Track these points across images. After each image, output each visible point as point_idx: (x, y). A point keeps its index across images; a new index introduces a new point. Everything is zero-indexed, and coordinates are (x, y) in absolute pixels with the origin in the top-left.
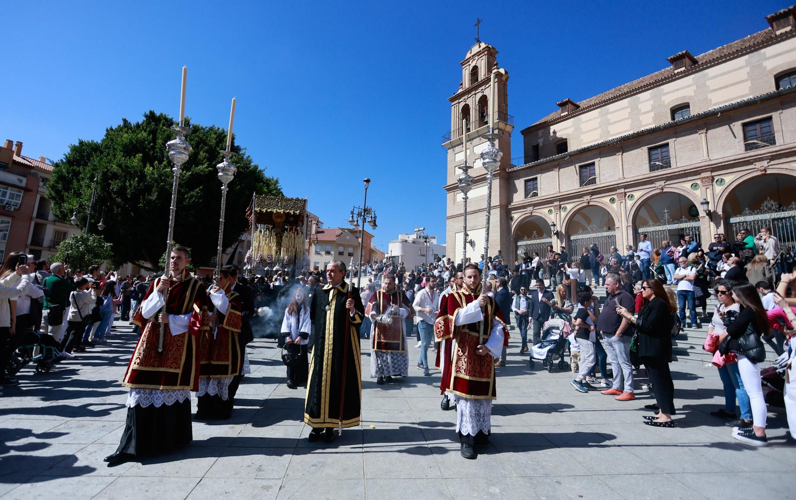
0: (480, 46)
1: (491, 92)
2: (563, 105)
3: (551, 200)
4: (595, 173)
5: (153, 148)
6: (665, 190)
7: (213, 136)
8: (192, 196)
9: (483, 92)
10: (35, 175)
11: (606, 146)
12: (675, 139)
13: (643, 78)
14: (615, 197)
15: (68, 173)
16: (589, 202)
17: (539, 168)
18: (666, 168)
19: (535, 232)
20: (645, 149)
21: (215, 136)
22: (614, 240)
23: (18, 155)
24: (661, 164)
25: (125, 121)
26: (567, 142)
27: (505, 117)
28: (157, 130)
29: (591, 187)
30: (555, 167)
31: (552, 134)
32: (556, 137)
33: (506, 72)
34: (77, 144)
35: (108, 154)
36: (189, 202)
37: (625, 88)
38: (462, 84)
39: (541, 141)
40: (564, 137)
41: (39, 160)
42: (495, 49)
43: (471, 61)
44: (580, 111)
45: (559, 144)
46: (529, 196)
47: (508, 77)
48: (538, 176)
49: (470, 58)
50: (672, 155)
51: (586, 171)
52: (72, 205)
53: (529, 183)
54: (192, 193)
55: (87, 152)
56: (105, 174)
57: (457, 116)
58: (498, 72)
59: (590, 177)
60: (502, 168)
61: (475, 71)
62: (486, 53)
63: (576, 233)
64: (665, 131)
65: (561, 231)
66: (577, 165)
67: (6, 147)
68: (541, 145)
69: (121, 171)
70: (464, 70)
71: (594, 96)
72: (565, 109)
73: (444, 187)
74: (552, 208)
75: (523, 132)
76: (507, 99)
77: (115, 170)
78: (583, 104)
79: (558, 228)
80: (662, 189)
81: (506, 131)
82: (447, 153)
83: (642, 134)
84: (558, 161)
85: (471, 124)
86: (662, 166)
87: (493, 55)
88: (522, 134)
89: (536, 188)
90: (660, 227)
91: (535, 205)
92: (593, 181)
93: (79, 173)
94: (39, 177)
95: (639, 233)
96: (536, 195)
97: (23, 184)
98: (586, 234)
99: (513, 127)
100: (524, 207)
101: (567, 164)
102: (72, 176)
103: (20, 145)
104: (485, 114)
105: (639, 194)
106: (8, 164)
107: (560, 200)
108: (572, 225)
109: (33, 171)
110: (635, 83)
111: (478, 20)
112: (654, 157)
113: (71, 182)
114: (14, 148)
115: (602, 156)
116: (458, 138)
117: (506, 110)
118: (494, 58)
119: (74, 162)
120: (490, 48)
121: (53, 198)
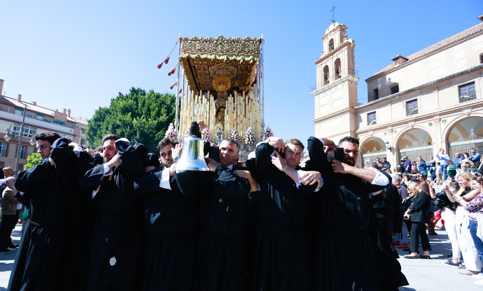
0: (335, 25)
1: (343, 56)
2: (395, 59)
3: (386, 126)
4: (417, 106)
5: (137, 109)
6: (471, 115)
7: (169, 98)
8: (159, 135)
9: (337, 56)
10: (78, 127)
11: (425, 87)
12: (480, 78)
13: (460, 33)
14: (432, 122)
15: (95, 126)
16: (413, 127)
17: (377, 105)
18: (472, 99)
19: (375, 148)
20: (456, 87)
21: (170, 99)
22: (432, 152)
23: (69, 117)
24: (468, 97)
25: (120, 94)
26: (398, 85)
27: (353, 72)
28: (138, 98)
29: (414, 116)
30: (388, 103)
31: (387, 80)
32: (391, 82)
33: (353, 41)
34: (98, 109)
35: (114, 114)
36: (157, 138)
37: (443, 43)
38: (323, 52)
39: (379, 86)
40: (397, 82)
41: (79, 118)
42: (345, 26)
43: (329, 36)
44: (408, 63)
45: (393, 87)
46: (371, 124)
47: (355, 44)
48: (377, 110)
49: (328, 34)
50: (478, 90)
51: (411, 105)
52: (99, 143)
53: (370, 116)
54: (159, 133)
55: (103, 114)
56: (113, 125)
57: (321, 74)
58: (347, 42)
59: (414, 109)
60: (352, 106)
61: (331, 43)
62: (339, 29)
63: (404, 147)
64: (472, 73)
65: (393, 147)
66: (405, 102)
67: (63, 113)
68: (379, 88)
69: (121, 124)
70: (324, 43)
71: (420, 50)
72: (397, 62)
73: (313, 121)
74: (387, 132)
75: (367, 81)
76: (354, 59)
77: (118, 123)
78: (410, 57)
79: (391, 145)
80: (469, 114)
81: (354, 81)
82: (314, 98)
83: (453, 76)
84: (390, 99)
85: (330, 79)
86: (469, 98)
87: (344, 30)
88: (366, 82)
89: (375, 119)
90: (467, 141)
91: (374, 130)
92: (416, 112)
93: (100, 125)
94: (80, 128)
95: (451, 146)
96: (375, 123)
97: (72, 133)
98: (411, 148)
99: (359, 78)
100: (367, 132)
101: (397, 101)
102: (97, 127)
103: (69, 111)
104: (339, 71)
105: (451, 119)
106: (65, 122)
107: (392, 126)
108: (402, 142)
109: (77, 125)
110: (453, 38)
111: (333, 7)
112: (462, 92)
113: (97, 130)
114: (67, 113)
115: (423, 94)
116: (321, 88)
117: (354, 67)
118: (344, 32)
119: (97, 119)
120: (341, 26)
121: (88, 140)
